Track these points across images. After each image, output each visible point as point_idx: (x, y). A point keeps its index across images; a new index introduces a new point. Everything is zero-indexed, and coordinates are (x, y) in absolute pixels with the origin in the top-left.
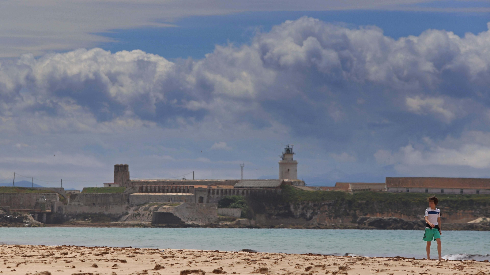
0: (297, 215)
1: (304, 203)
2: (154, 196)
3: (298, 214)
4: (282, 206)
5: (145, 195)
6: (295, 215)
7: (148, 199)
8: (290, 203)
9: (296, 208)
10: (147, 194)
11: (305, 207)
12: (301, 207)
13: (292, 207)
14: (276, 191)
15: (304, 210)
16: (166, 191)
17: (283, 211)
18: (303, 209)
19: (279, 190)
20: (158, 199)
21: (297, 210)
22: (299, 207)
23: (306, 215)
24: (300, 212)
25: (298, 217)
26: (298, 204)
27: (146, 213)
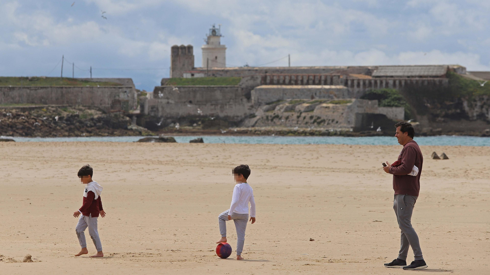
0: (473, 116)
1: (483, 99)
2: (291, 89)
3: (475, 114)
4: (452, 103)
5: (278, 89)
6: (470, 115)
7: (281, 95)
8: (463, 99)
9: (471, 106)
10: (279, 86)
11: (485, 104)
12: (479, 104)
13: (465, 104)
14: (440, 82)
15: (484, 110)
16: (299, 82)
17: (453, 111)
18: (482, 107)
19: (446, 80)
20: (296, 95)
21: (474, 109)
22: (476, 105)
23: (487, 115)
24: (477, 111)
25: (475, 118)
26: (475, 101)
27: (293, 115)
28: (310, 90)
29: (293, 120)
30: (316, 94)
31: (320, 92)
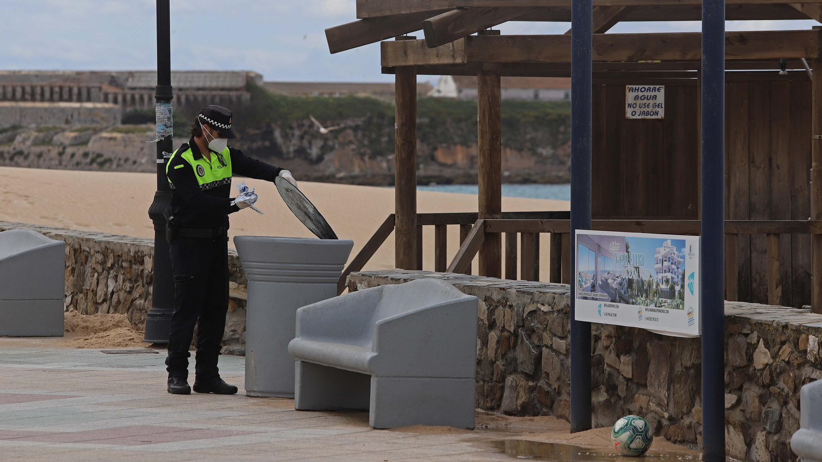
0: (288, 153)
1: (303, 125)
3: (292, 149)
4: (257, 131)
6: (284, 150)
8: (273, 125)
9: (285, 136)
11: (305, 133)
12: (297, 133)
13: (277, 134)
14: (239, 98)
15: (305, 142)
17: (259, 143)
18: (302, 138)
19: (246, 96)
21: (290, 141)
22: (293, 135)
23: (309, 151)
24: (294, 145)
25: (292, 155)
26: (291, 128)
27: (49, 151)
28: (63, 110)
29: (51, 159)
30: (72, 116)
31: (79, 114)
